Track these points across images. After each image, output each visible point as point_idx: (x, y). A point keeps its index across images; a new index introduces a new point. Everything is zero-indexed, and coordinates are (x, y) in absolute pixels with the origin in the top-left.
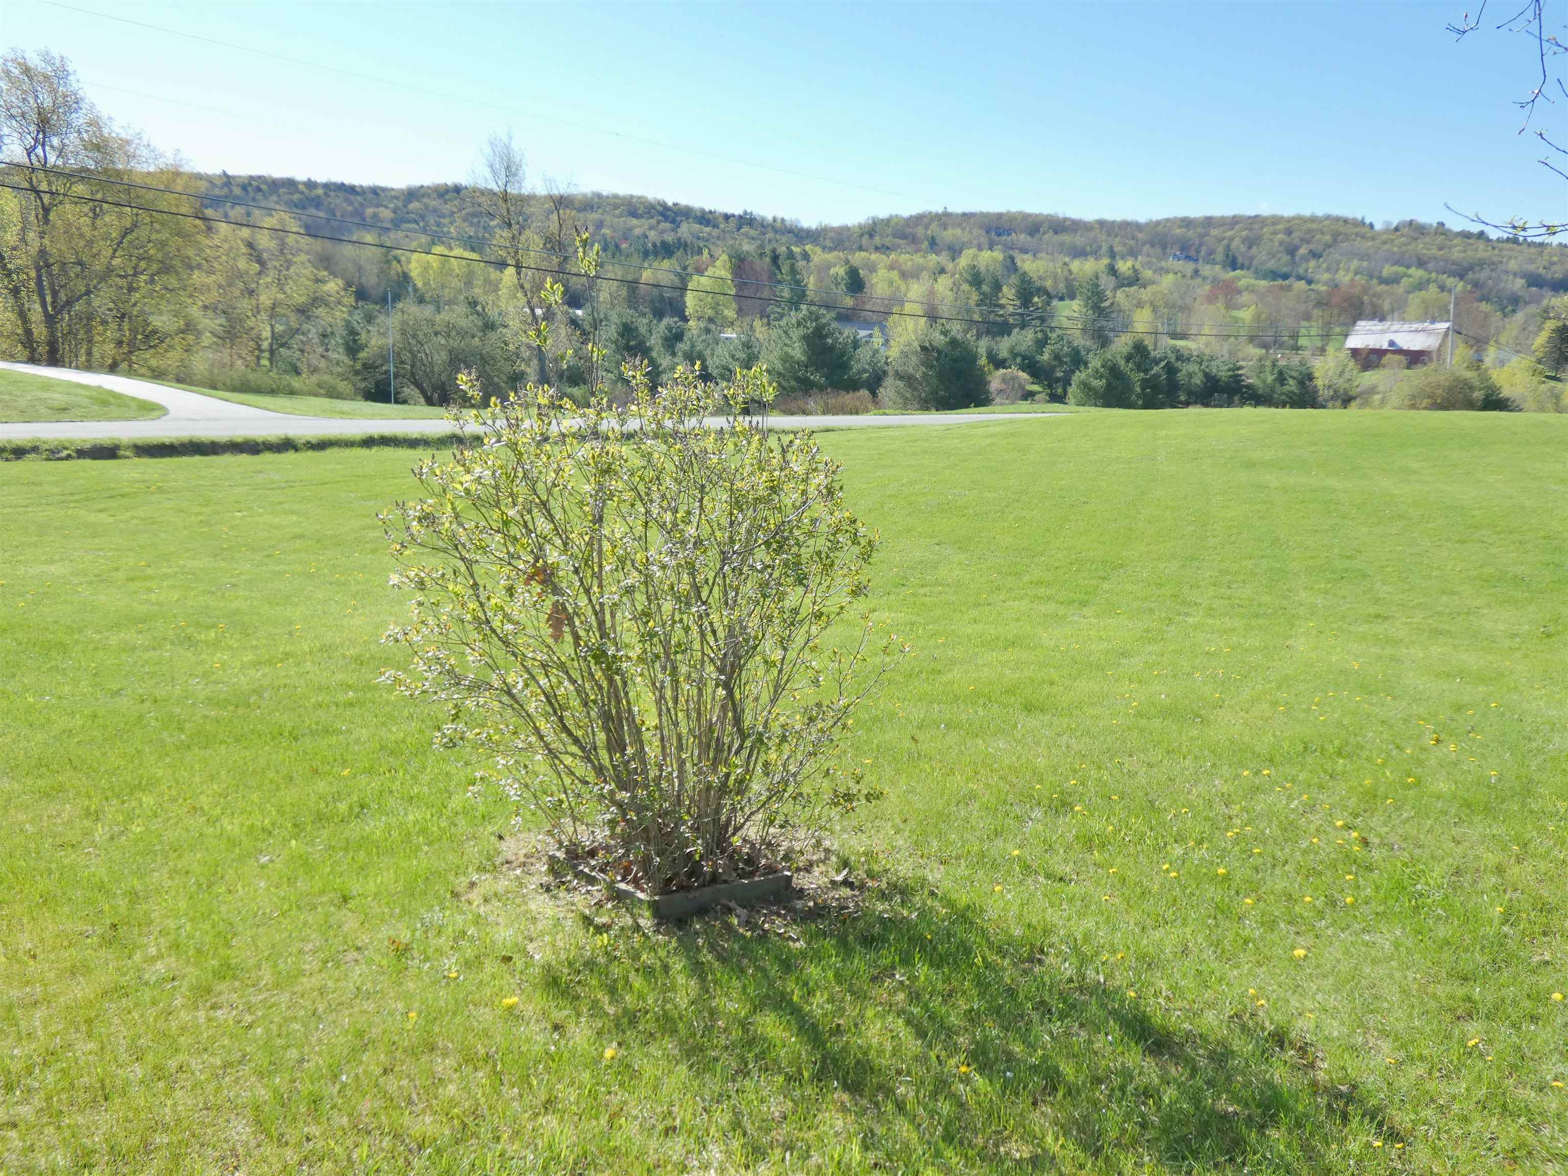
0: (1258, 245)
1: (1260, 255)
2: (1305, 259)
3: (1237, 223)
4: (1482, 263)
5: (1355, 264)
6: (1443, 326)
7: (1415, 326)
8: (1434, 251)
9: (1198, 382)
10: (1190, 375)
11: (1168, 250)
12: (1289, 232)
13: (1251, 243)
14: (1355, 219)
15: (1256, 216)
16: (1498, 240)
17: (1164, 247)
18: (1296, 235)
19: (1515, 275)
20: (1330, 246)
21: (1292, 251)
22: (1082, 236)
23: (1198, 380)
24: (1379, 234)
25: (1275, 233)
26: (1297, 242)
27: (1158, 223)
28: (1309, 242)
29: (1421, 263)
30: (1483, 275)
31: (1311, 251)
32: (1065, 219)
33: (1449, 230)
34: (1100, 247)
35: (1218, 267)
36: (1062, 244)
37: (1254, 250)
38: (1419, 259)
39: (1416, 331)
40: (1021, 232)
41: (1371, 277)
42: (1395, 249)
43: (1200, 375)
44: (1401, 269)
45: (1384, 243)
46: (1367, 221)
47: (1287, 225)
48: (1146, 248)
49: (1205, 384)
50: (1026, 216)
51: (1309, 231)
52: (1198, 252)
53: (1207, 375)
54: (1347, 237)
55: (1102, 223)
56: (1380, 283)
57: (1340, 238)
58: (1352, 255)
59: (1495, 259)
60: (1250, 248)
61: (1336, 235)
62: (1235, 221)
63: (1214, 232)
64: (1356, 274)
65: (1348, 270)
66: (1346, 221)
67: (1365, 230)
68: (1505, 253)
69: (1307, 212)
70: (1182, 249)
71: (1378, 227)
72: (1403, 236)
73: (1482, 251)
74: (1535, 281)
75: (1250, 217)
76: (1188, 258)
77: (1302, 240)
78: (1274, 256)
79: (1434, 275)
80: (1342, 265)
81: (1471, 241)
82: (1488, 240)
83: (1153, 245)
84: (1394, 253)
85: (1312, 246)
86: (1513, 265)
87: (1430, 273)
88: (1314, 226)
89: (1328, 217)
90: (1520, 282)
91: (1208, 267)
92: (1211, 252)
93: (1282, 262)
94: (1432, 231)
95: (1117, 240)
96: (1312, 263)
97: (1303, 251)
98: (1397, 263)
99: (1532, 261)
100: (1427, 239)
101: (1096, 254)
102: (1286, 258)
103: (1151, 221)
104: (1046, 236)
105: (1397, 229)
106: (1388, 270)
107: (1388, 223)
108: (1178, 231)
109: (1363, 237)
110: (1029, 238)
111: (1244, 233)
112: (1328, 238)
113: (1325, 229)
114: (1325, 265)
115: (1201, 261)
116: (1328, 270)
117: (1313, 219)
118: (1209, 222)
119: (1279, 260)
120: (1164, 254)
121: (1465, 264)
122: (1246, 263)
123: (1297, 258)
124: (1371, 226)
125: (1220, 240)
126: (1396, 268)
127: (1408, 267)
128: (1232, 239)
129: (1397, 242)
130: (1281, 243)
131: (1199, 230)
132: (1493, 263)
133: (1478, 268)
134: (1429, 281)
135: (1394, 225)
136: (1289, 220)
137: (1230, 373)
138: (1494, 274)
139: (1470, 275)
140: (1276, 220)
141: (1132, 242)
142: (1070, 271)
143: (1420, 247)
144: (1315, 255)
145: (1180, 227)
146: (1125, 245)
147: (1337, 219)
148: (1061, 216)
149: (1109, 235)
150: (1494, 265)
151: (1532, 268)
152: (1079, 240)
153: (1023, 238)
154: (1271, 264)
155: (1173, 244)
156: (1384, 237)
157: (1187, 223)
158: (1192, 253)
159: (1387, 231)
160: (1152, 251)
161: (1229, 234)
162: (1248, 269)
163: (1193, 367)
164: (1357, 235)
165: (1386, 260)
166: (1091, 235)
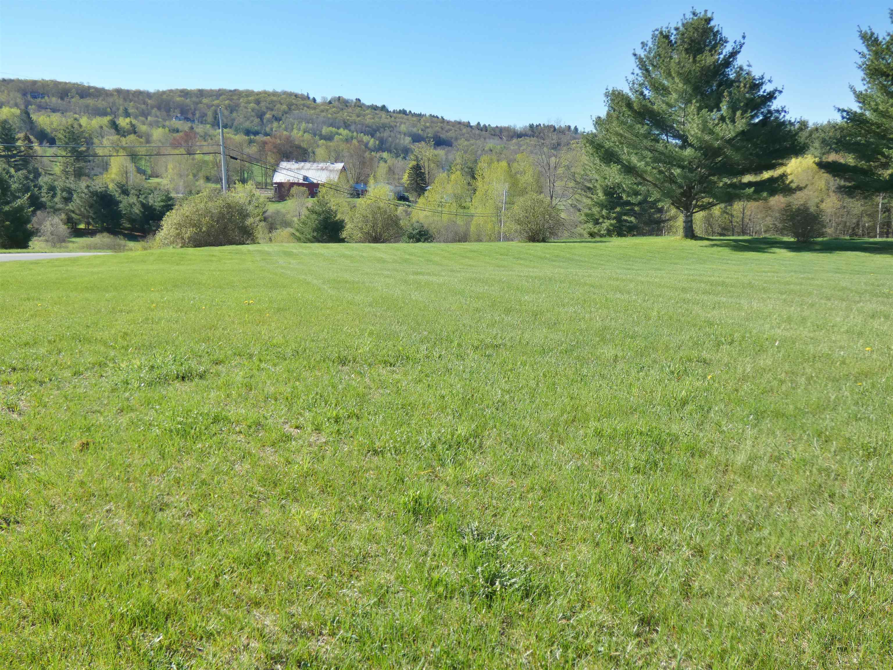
0: (237, 111)
1: (239, 118)
2: (270, 121)
3: (221, 95)
4: (384, 126)
5: (303, 125)
6: (340, 166)
7: (322, 165)
8: (354, 117)
9: (137, 211)
10: (131, 205)
11: (172, 113)
12: (258, 102)
13: (232, 109)
14: (302, 95)
15: (235, 90)
16: (394, 111)
17: (168, 111)
18: (263, 104)
19: (405, 134)
20: (286, 113)
21: (261, 116)
22: (103, 100)
24: (318, 105)
25: (249, 102)
26: (264, 109)
27: (164, 93)
28: (272, 110)
29: (347, 126)
30: (386, 134)
31: (273, 116)
32: (89, 88)
33: (363, 104)
34: (118, 109)
35: (208, 126)
36: (87, 106)
37: (234, 114)
38: (345, 123)
39: (322, 169)
40: (53, 96)
41: (315, 135)
42: (330, 116)
43: (138, 205)
44: (334, 130)
45: (322, 111)
46: (311, 97)
47: (257, 97)
48: (154, 111)
49: (143, 213)
50: (56, 84)
51: (272, 102)
52: (194, 114)
53: (143, 205)
54: (298, 107)
55: (119, 91)
56: (321, 139)
57: (293, 107)
58: (301, 119)
59: (393, 124)
60: (231, 112)
61: (290, 106)
62: (220, 93)
63: (205, 101)
64: (305, 132)
65: (299, 129)
66: (296, 96)
67: (309, 102)
68: (398, 120)
69: (270, 89)
70: (182, 113)
71: (319, 100)
72: (334, 107)
73: (384, 119)
74: (417, 139)
75: (230, 91)
76: (187, 119)
77: (267, 108)
78: (248, 119)
79: (355, 134)
80: (295, 126)
81: (377, 112)
82: (387, 111)
83: (159, 108)
84: (329, 118)
85: (274, 113)
86: (403, 128)
87: (353, 132)
88: (275, 98)
89: (285, 93)
90: (408, 139)
91: (201, 126)
92: (204, 115)
93: (254, 124)
94: (353, 104)
95: (132, 103)
96: (275, 124)
97: (268, 116)
98: (332, 125)
99: (414, 126)
100: (350, 110)
101: (104, 114)
102: (257, 120)
103: (158, 91)
104: (73, 100)
105: (330, 102)
106: (326, 130)
107: (324, 98)
108: (178, 99)
109: (308, 107)
110: (59, 101)
111: (227, 102)
112: (284, 107)
113: (282, 101)
114: (283, 126)
115: (196, 122)
116: (286, 129)
117: (275, 94)
118: (201, 93)
119: (252, 122)
120: (168, 115)
121: (374, 127)
122: (229, 123)
123: (265, 121)
124: (314, 100)
125: (209, 106)
126: (331, 128)
127: (338, 128)
128: (218, 106)
129: (330, 111)
130: (253, 110)
131: (194, 99)
132: (391, 127)
133: (382, 130)
134: (352, 138)
135: (329, 100)
136: (259, 94)
137: (162, 204)
138: (392, 134)
139: (378, 134)
140: (249, 93)
141: (143, 107)
142: (80, 126)
143: (345, 115)
144: (278, 119)
145: (180, 96)
146: (137, 109)
147: (290, 94)
148: (86, 84)
149: (125, 99)
150: (392, 128)
151: (415, 130)
152: (101, 103)
153: (54, 100)
154: (247, 124)
155: (175, 109)
156: (322, 107)
157: (185, 93)
158: (190, 116)
159: (324, 104)
160: (158, 113)
161: (216, 102)
162: (231, 128)
163: (132, 199)
164: (304, 105)
165: (324, 123)
166: (111, 100)
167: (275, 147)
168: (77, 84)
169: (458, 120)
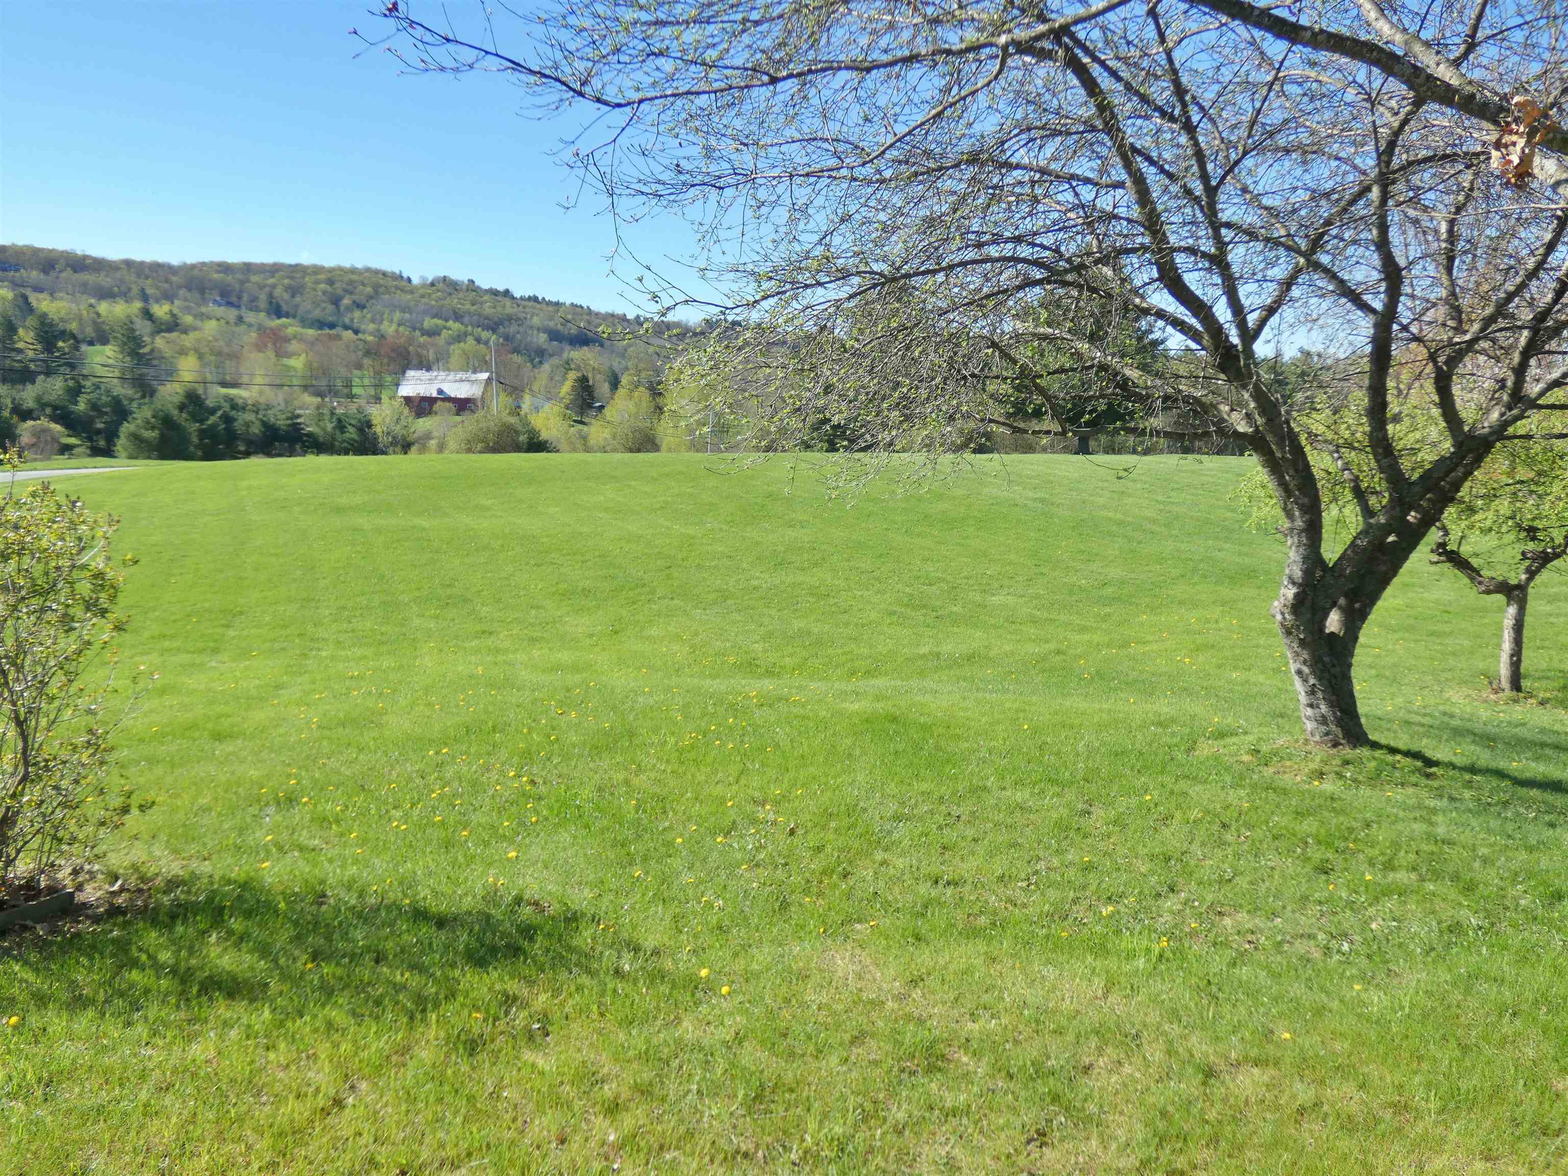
0: (302, 294)
1: (305, 304)
2: (349, 309)
3: (277, 271)
4: (510, 319)
5: (397, 316)
6: (485, 376)
7: (459, 376)
8: (468, 306)
9: (257, 431)
10: (247, 425)
11: (207, 296)
12: (331, 282)
13: (294, 291)
14: (393, 273)
15: (297, 265)
16: (522, 298)
17: (202, 291)
18: (337, 285)
19: (538, 329)
20: (371, 298)
21: (336, 301)
22: (107, 276)
23: (256, 429)
24: (417, 288)
25: (317, 282)
26: (340, 292)
27: (193, 267)
28: (351, 293)
29: (458, 317)
30: (513, 329)
31: (354, 302)
32: (85, 257)
33: (478, 287)
34: (130, 289)
35: (263, 314)
36: (85, 285)
37: (298, 299)
38: (455, 312)
39: (462, 381)
40: (32, 268)
41: (414, 329)
42: (433, 303)
43: (258, 423)
44: (440, 322)
45: (423, 296)
46: (405, 275)
47: (329, 275)
48: (182, 292)
49: (264, 433)
50: (36, 251)
51: (351, 282)
52: (239, 298)
53: (265, 424)
54: (387, 291)
55: (129, 263)
56: (423, 335)
57: (381, 290)
58: (394, 307)
59: (522, 315)
60: (293, 296)
61: (376, 287)
62: (275, 269)
63: (255, 278)
64: (399, 325)
65: (391, 321)
66: (384, 274)
67: (403, 283)
68: (527, 310)
69: (347, 264)
70: (223, 294)
71: (416, 281)
72: (438, 291)
73: (509, 308)
74: (555, 336)
75: (290, 266)
76: (230, 304)
77: (345, 291)
78: (318, 305)
79: (470, 328)
80: (386, 316)
81: (499, 298)
82: (513, 298)
83: (189, 289)
84: (433, 307)
85: (355, 297)
86: (536, 321)
87: (466, 326)
88: (354, 277)
89: (368, 270)
90: (543, 338)
91: (252, 314)
92: (254, 299)
93: (327, 312)
94: (464, 287)
95: (149, 282)
96: (357, 314)
97: (346, 301)
98: (435, 316)
99: (551, 319)
100: (461, 295)
101: (125, 296)
102: (330, 308)
103: (185, 264)
104: (64, 275)
105: (432, 284)
106: (429, 323)
107: (423, 278)
108: (216, 276)
109: (402, 291)
110: (42, 276)
111: (286, 281)
112: (369, 290)
113: (366, 281)
114: (369, 316)
115: (243, 307)
116: (373, 321)
117: (353, 271)
118: (248, 268)
119: (324, 309)
120: (203, 299)
121: (496, 319)
122: (292, 311)
123: (342, 308)
124: (409, 280)
125: (261, 287)
126: (436, 321)
127: (447, 321)
128: (274, 286)
129: (434, 296)
130: (324, 293)
131: (239, 276)
132: (518, 319)
133: (507, 323)
134: (466, 334)
135: (430, 280)
136: (331, 270)
137: (289, 422)
138: (521, 329)
139: (501, 329)
140: (317, 270)
141: (166, 286)
142: (98, 315)
143: (454, 302)
144: (360, 306)
145: (219, 272)
146: (158, 288)
147: (377, 272)
148: (79, 252)
149: (139, 276)
150: (520, 321)
151: (552, 324)
152: (104, 280)
153: (35, 275)
154: (317, 313)
155: (211, 289)
156: (422, 291)
157: (224, 268)
158: (234, 299)
159: (424, 286)
160: (189, 295)
161: (271, 281)
162: (294, 317)
163: (249, 417)
164: (397, 288)
165: (425, 312)
166: (118, 275)
167: (393, 351)
168: (66, 252)
169: (610, 311)
